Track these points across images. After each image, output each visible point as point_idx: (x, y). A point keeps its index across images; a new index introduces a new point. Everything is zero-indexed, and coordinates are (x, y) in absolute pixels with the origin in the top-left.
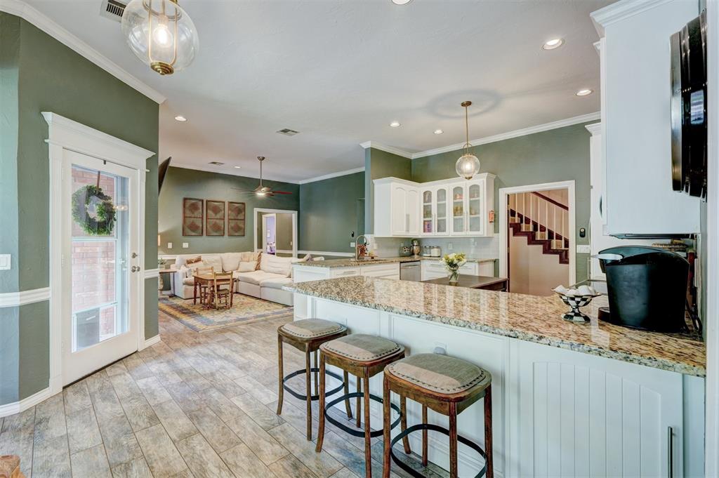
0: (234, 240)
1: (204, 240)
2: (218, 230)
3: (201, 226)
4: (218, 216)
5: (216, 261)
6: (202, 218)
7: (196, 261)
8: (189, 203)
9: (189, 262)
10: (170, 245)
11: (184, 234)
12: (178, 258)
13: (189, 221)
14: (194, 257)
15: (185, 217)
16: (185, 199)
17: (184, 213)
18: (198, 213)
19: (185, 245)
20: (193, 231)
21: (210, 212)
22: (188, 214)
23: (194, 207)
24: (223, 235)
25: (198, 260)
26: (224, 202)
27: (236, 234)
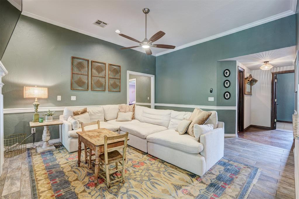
0: (112, 94)
1: (89, 94)
2: (100, 86)
3: (87, 82)
4: (101, 75)
5: (100, 112)
6: (88, 75)
7: (82, 113)
8: (76, 61)
9: (76, 114)
10: (59, 98)
11: (72, 88)
12: (65, 109)
13: (76, 77)
14: (80, 108)
15: (73, 74)
16: (73, 58)
17: (72, 69)
18: (84, 71)
19: (73, 98)
20: (80, 86)
21: (94, 71)
22: (76, 71)
23: (80, 66)
24: (104, 91)
25: (84, 112)
26: (105, 64)
27: (115, 90)
